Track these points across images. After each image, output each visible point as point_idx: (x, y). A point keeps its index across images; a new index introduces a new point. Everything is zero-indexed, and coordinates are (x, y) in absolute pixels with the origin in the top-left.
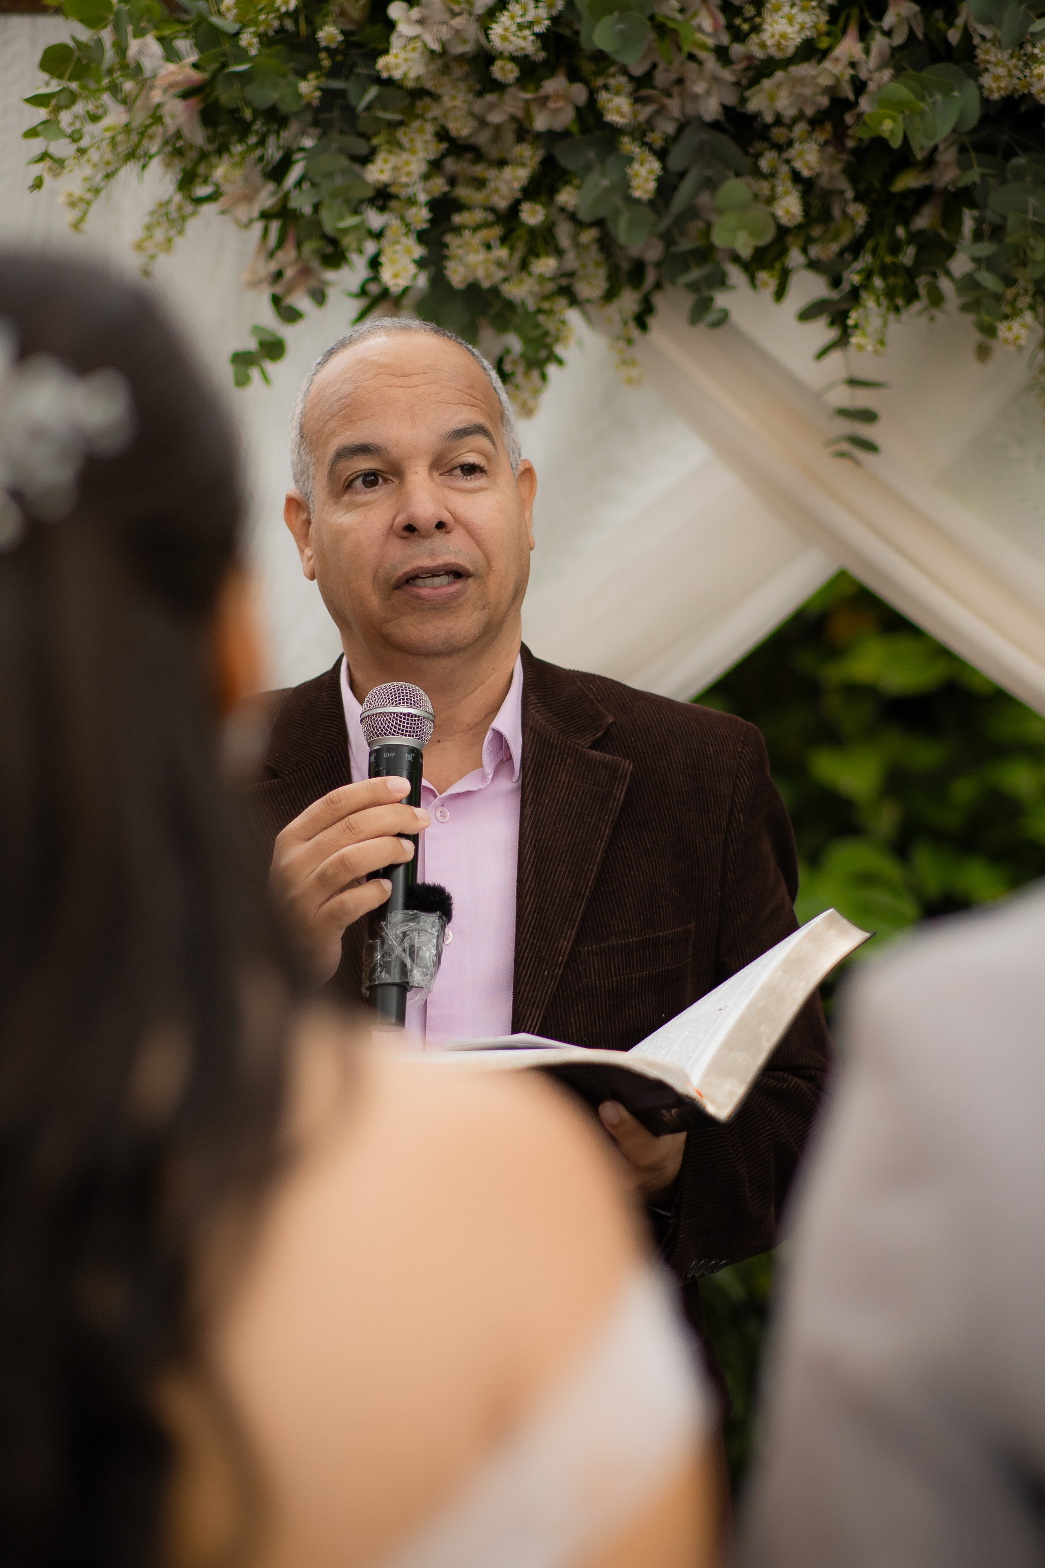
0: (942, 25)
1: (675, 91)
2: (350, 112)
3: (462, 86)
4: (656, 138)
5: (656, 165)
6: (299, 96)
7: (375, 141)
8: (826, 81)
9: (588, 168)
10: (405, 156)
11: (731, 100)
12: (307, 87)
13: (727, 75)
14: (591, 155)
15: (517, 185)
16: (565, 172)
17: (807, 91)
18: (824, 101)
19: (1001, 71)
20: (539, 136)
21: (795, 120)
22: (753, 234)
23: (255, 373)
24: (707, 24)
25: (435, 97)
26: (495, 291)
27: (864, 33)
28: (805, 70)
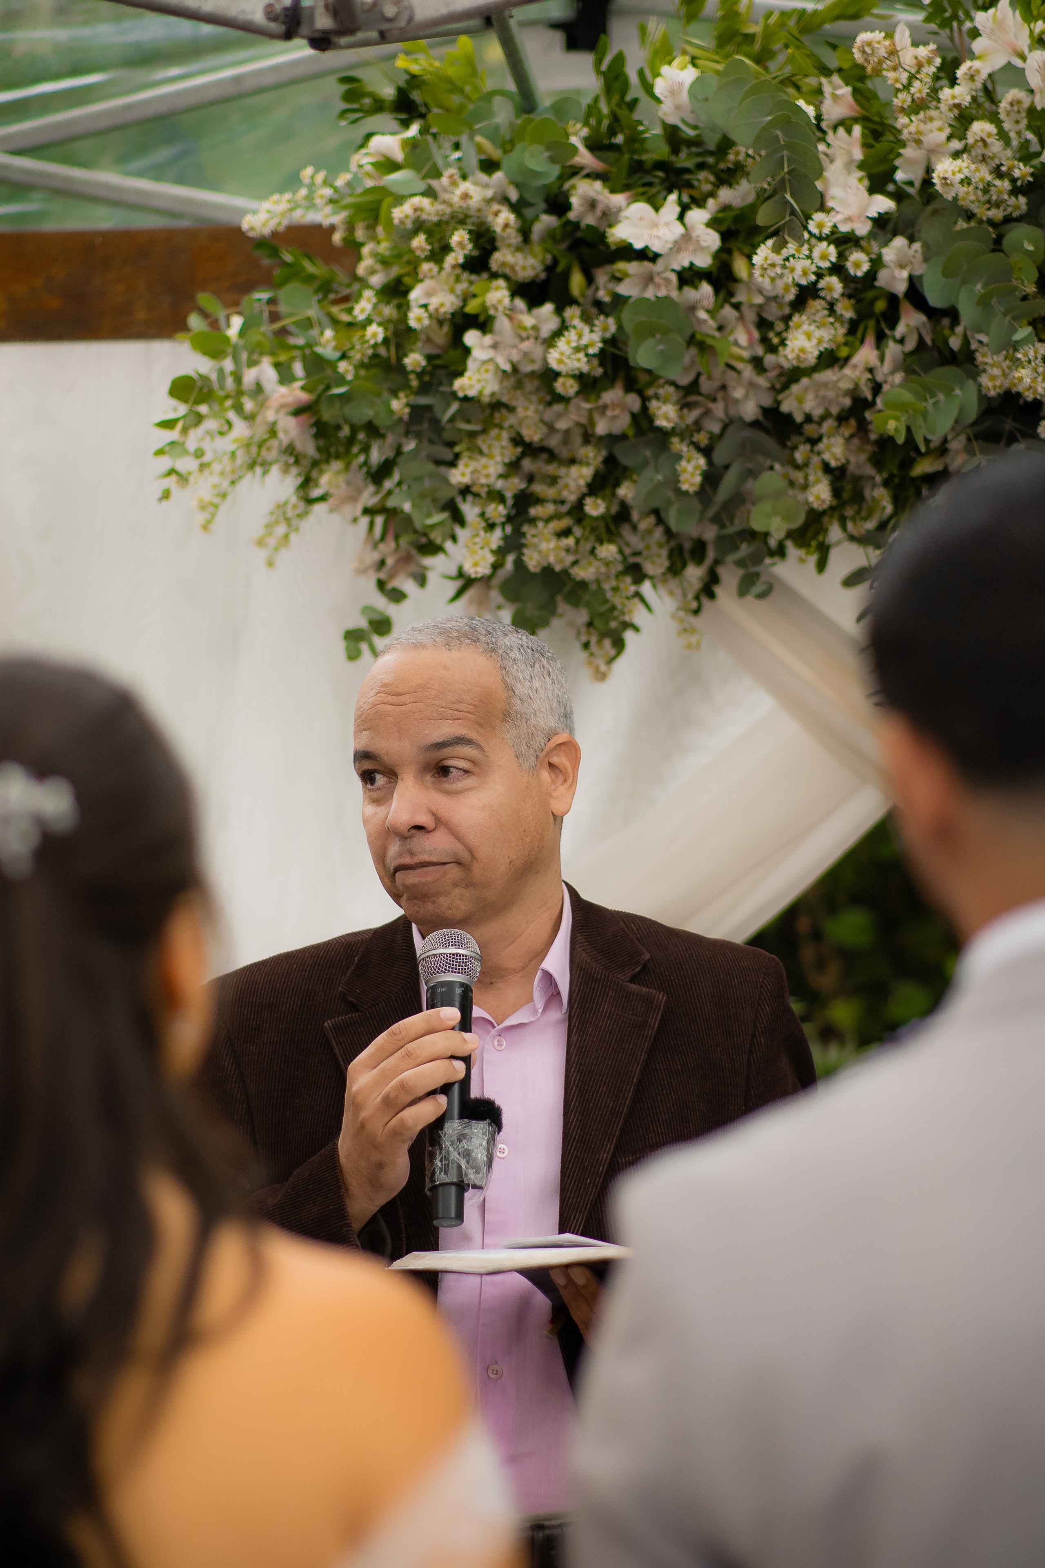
0: (947, 332)
1: (720, 396)
2: (435, 422)
3: (534, 398)
4: (702, 438)
5: (702, 461)
6: (391, 412)
7: (457, 449)
8: (846, 385)
9: (645, 463)
10: (484, 460)
11: (767, 402)
12: (398, 405)
13: (762, 381)
14: (648, 453)
15: (582, 482)
16: (625, 469)
17: (831, 394)
18: (847, 402)
19: (996, 371)
20: (601, 438)
21: (823, 418)
22: (786, 518)
23: (364, 647)
24: (742, 339)
25: (511, 409)
26: (565, 572)
27: (880, 341)
28: (828, 375)
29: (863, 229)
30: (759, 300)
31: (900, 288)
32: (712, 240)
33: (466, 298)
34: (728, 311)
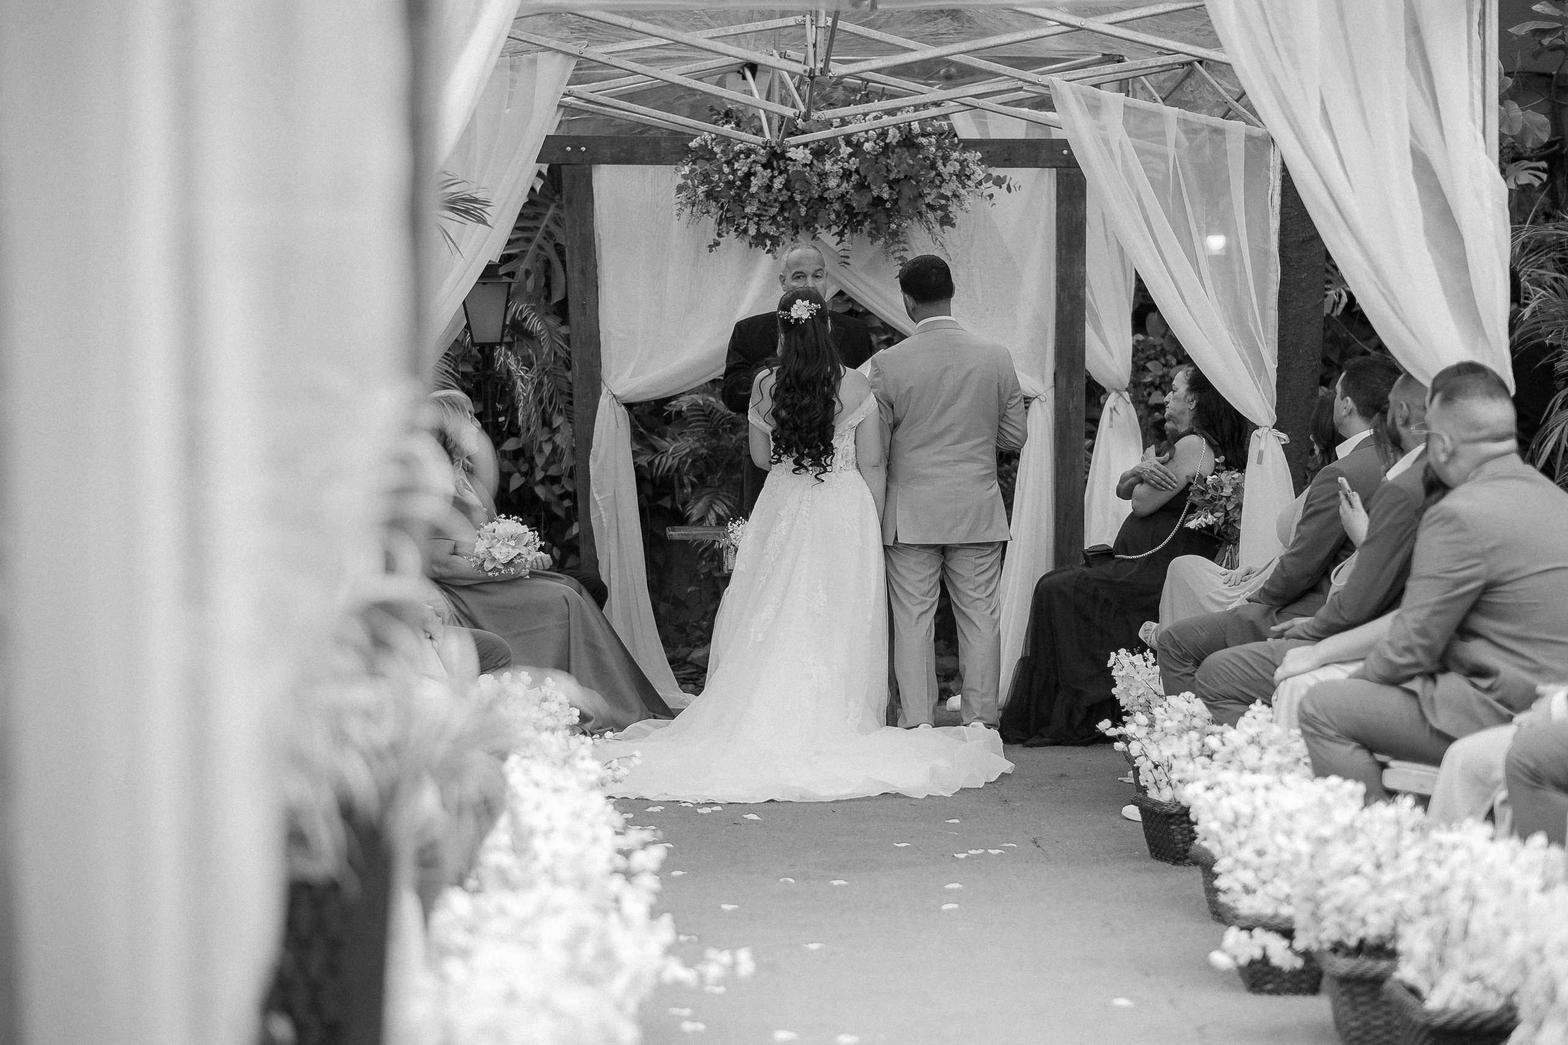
0: (863, 181)
1: (810, 193)
2: (741, 197)
3: (767, 193)
4: (805, 203)
5: (805, 208)
8: (839, 192)
9: (791, 209)
10: (752, 207)
11: (821, 195)
12: (732, 193)
13: (820, 190)
14: (792, 206)
15: (776, 212)
16: (786, 209)
17: (836, 194)
18: (840, 196)
20: (781, 202)
21: (834, 199)
23: (714, 249)
24: (816, 180)
25: (761, 195)
27: (848, 182)
28: (836, 189)
29: (846, 156)
30: (819, 170)
31: (853, 170)
32: (811, 157)
33: (750, 168)
34: (812, 173)
